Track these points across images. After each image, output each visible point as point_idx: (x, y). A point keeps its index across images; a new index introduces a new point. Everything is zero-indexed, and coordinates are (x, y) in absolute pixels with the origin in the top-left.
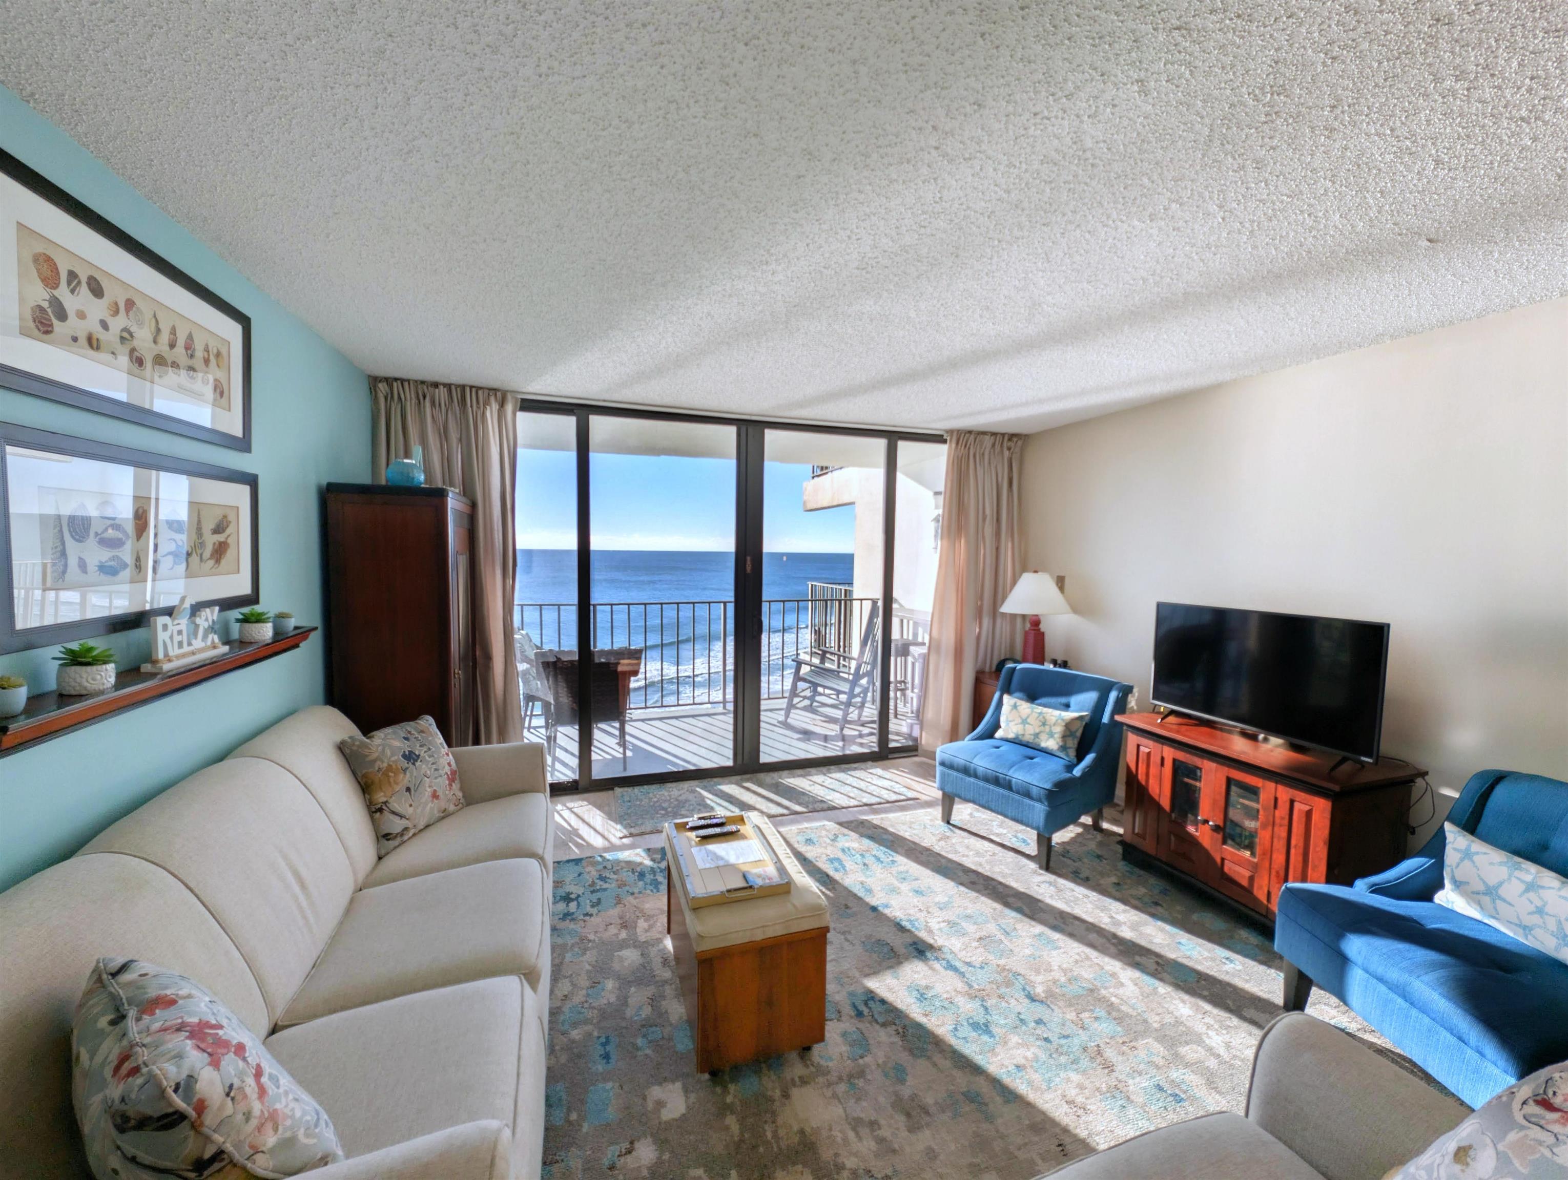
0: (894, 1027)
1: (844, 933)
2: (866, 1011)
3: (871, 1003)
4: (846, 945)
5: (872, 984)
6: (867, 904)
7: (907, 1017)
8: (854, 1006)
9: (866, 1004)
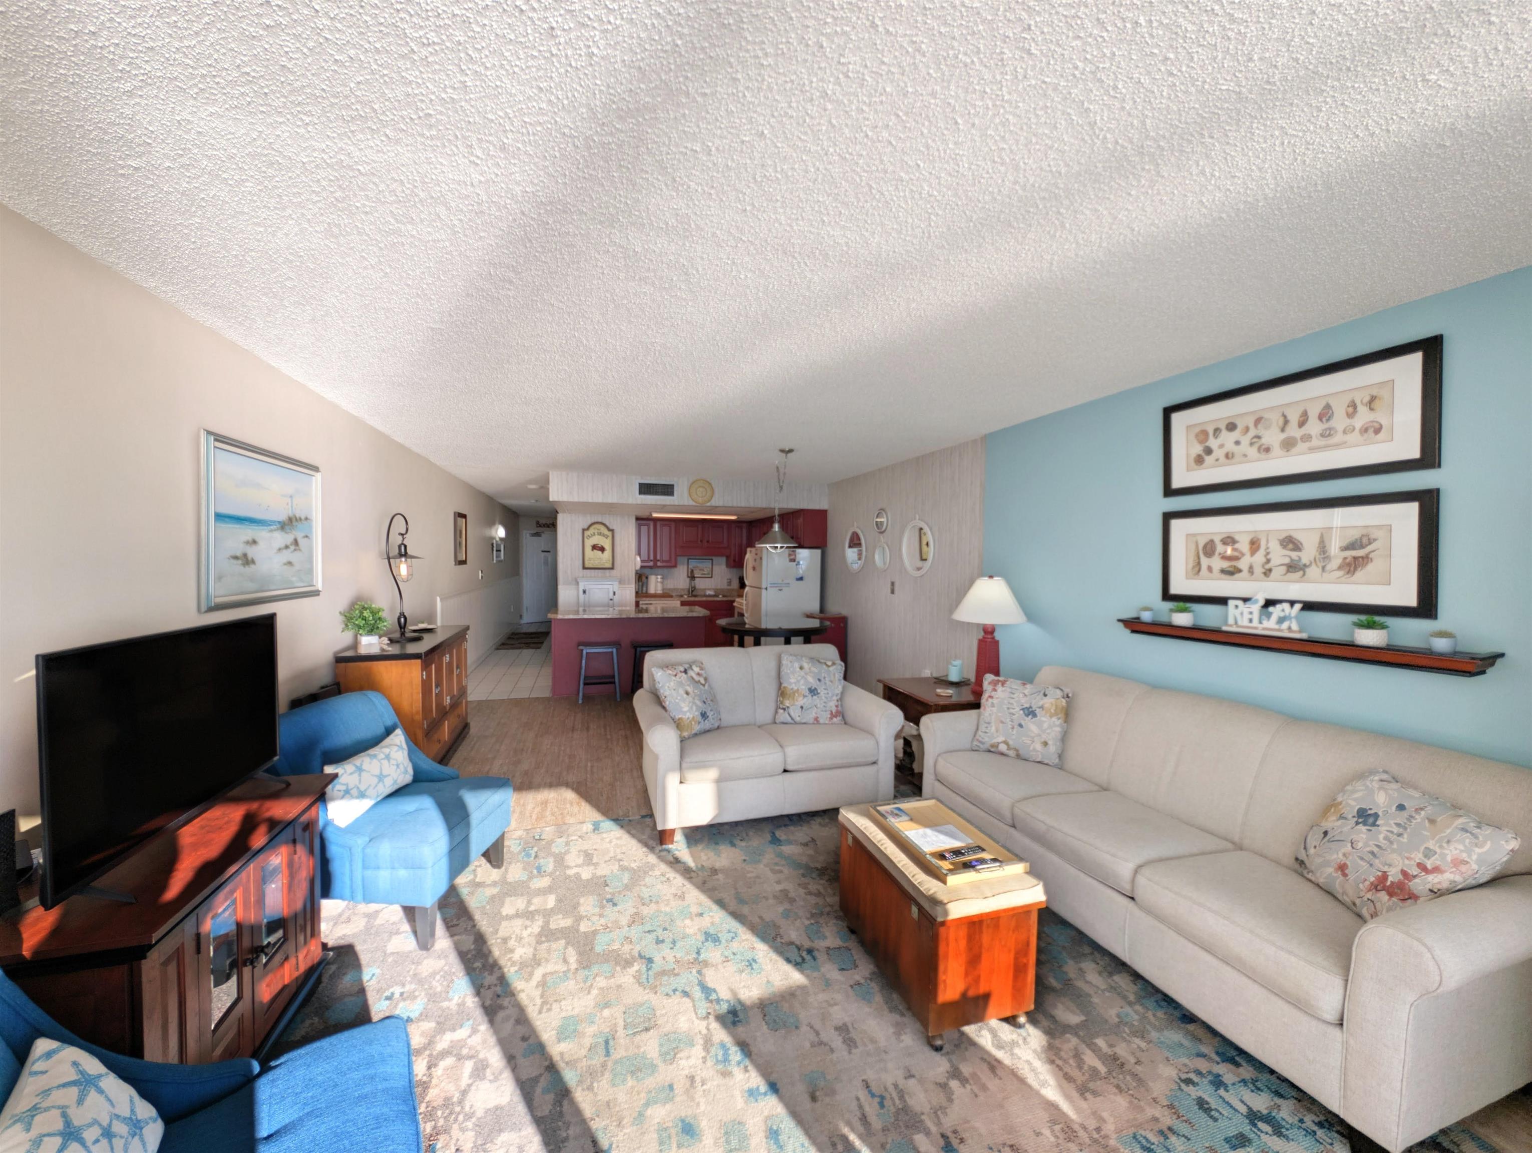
0: (783, 941)
1: (821, 1043)
2: (804, 954)
3: (799, 960)
4: (818, 1026)
5: (796, 977)
6: (781, 1098)
7: (771, 947)
8: (814, 959)
9: (803, 959)
